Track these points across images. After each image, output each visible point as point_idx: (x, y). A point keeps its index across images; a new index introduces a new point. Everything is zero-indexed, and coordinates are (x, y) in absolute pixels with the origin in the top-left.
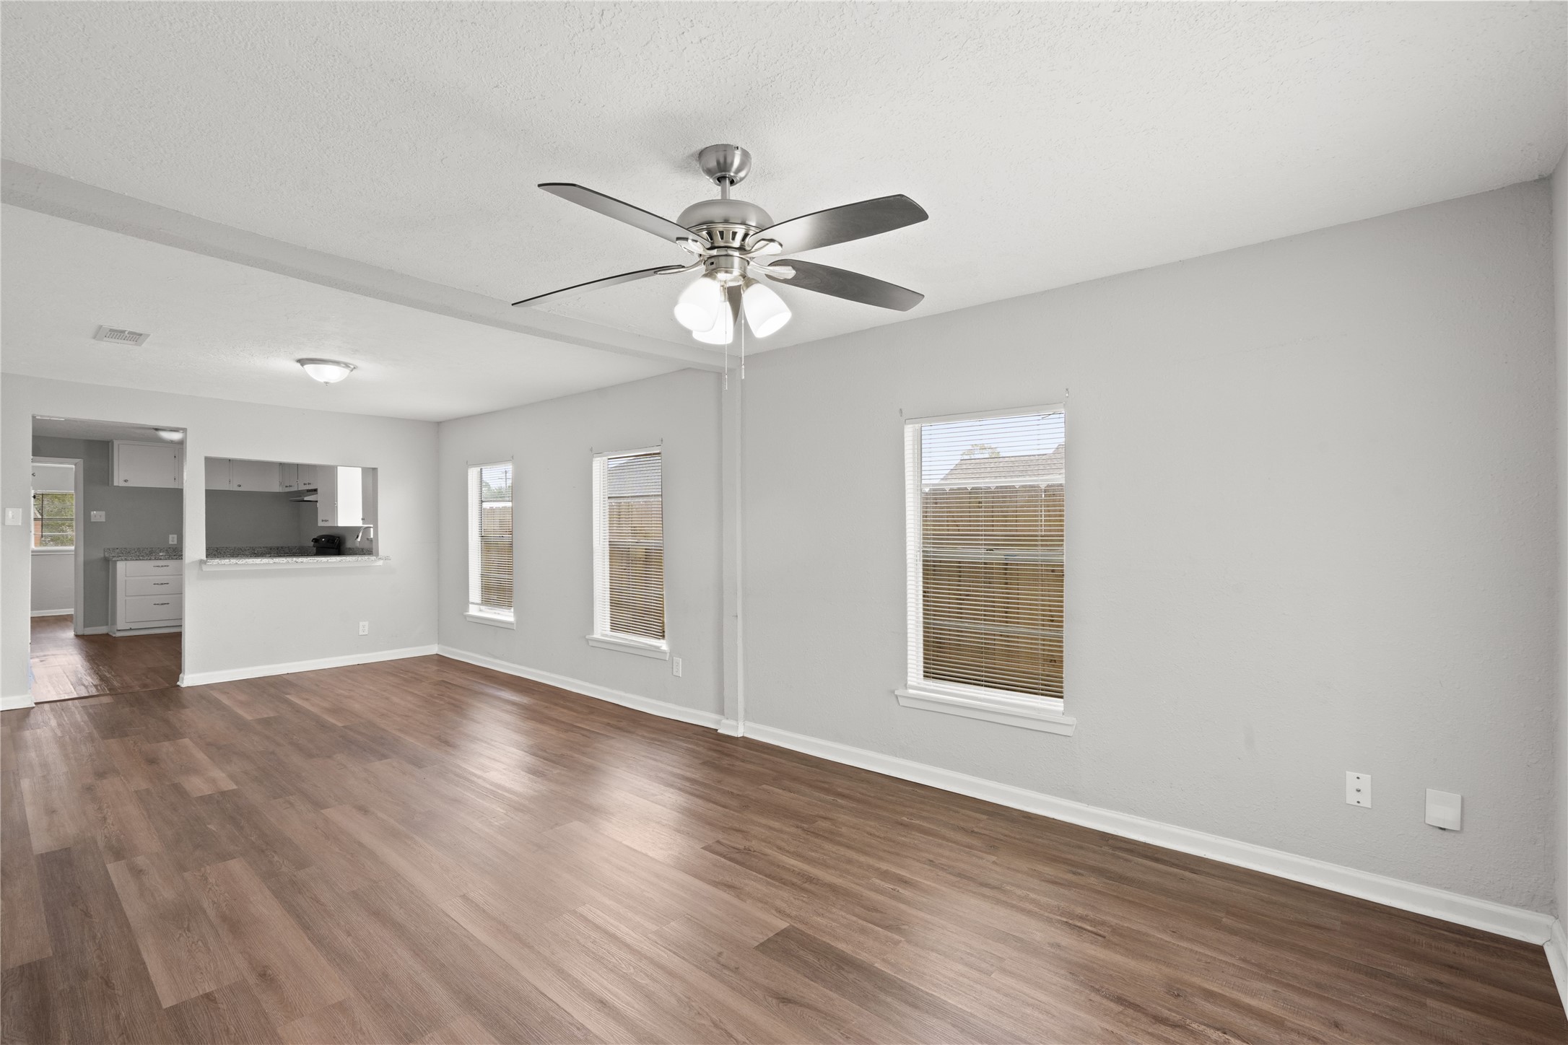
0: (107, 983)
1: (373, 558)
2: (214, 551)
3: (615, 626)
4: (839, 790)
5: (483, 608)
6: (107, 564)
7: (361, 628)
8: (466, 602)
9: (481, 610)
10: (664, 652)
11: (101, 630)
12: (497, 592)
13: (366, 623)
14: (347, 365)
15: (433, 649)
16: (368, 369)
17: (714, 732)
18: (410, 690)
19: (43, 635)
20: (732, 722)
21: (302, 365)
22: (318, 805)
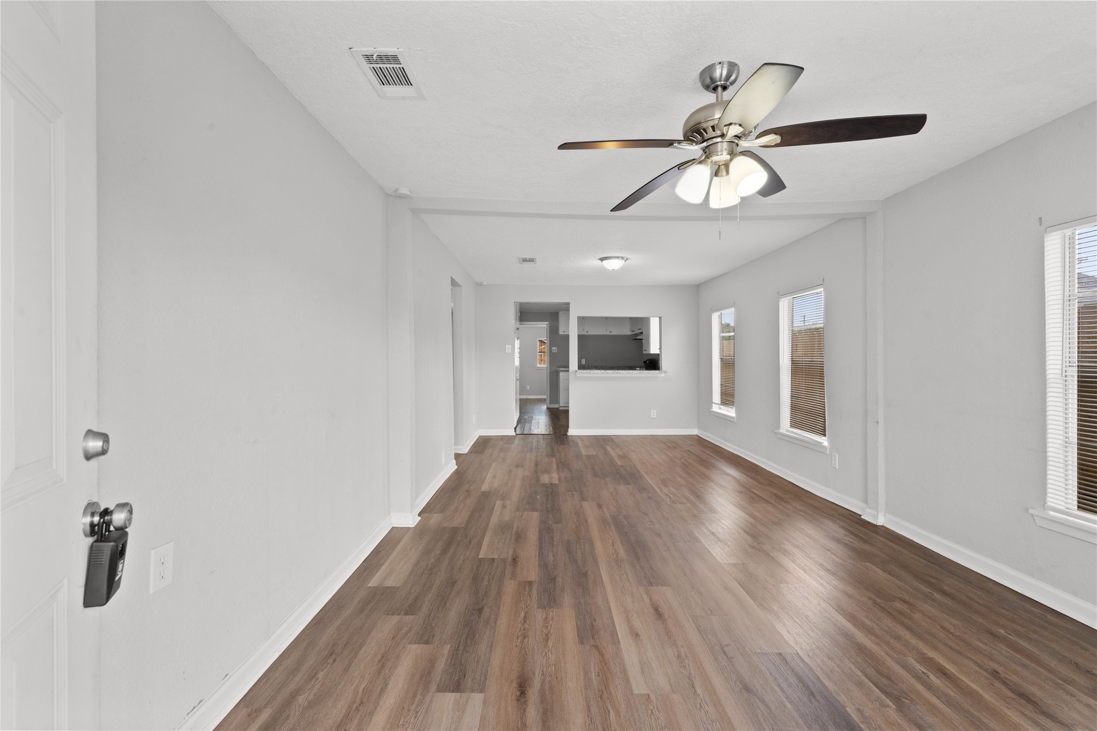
0: (470, 542)
1: (657, 372)
2: (581, 367)
3: (794, 424)
4: (945, 588)
5: (722, 407)
6: (557, 373)
7: (652, 414)
8: (710, 402)
9: (720, 408)
10: (825, 447)
11: (556, 406)
12: (728, 398)
13: (655, 411)
14: (622, 258)
15: (694, 432)
16: (635, 260)
17: (858, 517)
18: (667, 453)
19: (537, 407)
20: (873, 512)
21: (602, 261)
22: (583, 498)
